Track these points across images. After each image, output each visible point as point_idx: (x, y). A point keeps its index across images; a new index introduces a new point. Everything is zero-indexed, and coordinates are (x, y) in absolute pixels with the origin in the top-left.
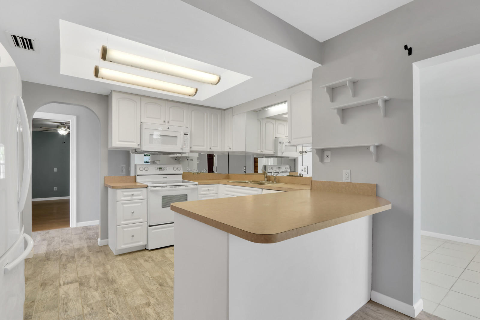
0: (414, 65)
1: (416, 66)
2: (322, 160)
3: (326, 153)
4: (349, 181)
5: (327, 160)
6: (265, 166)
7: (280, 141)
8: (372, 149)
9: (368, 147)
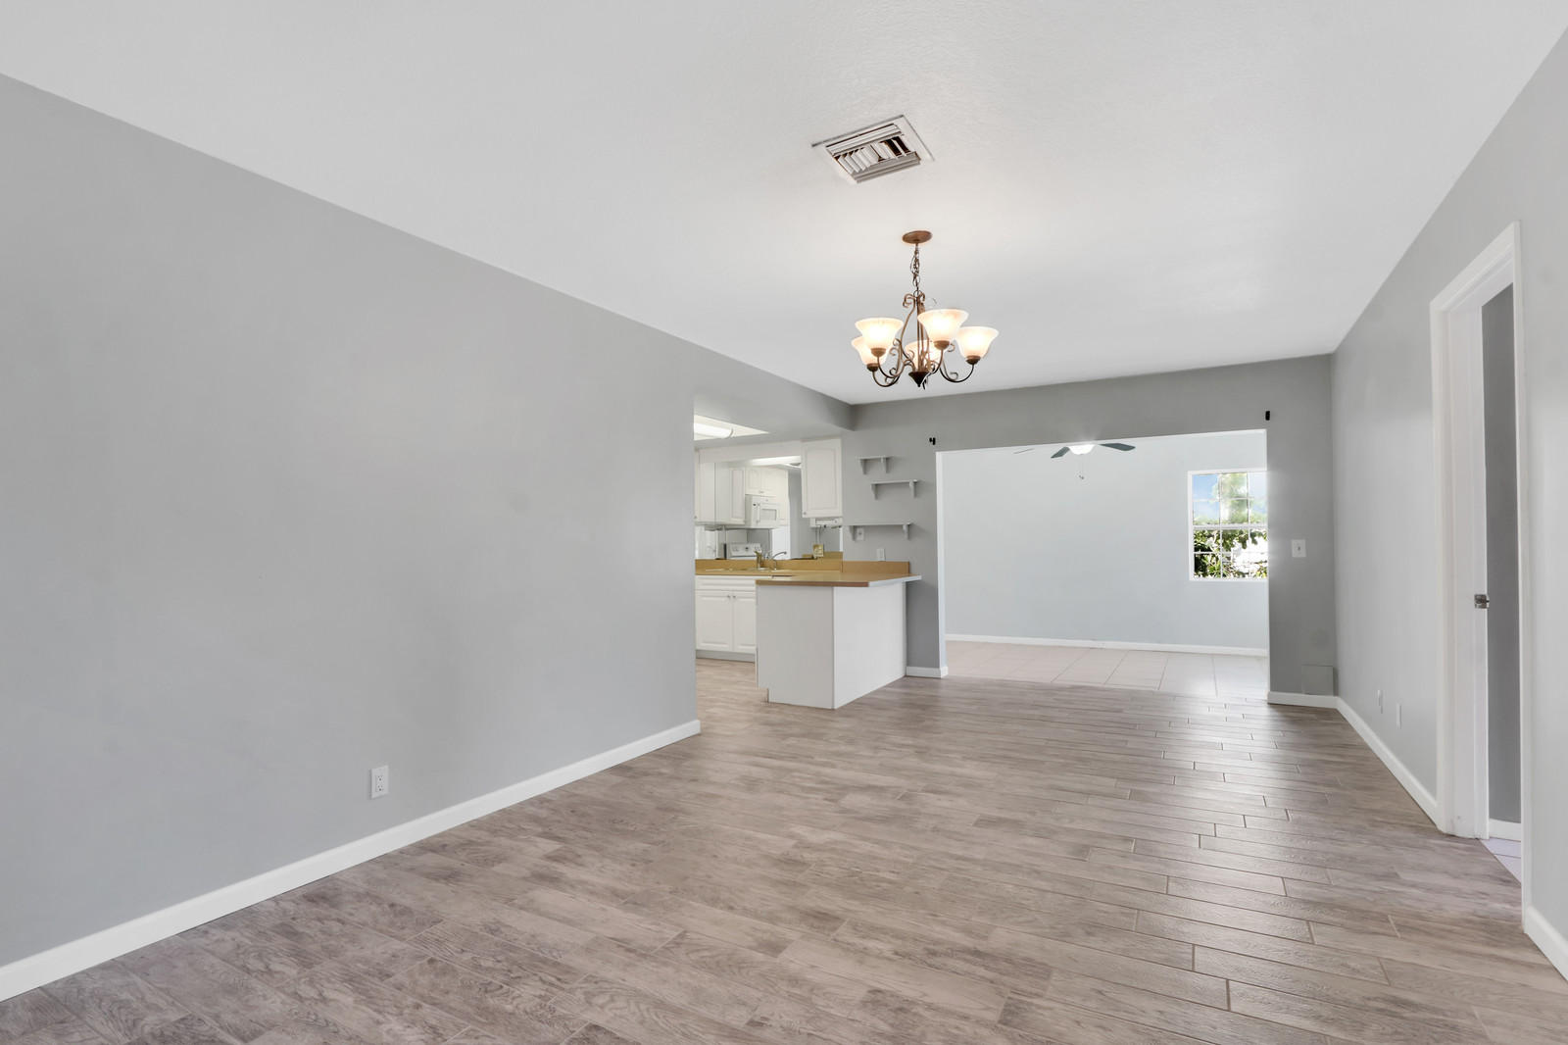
0: (937, 453)
1: (939, 456)
2: (854, 538)
3: (858, 530)
4: (883, 559)
5: (860, 538)
6: (725, 546)
7: (754, 501)
8: (905, 528)
9: (901, 526)
